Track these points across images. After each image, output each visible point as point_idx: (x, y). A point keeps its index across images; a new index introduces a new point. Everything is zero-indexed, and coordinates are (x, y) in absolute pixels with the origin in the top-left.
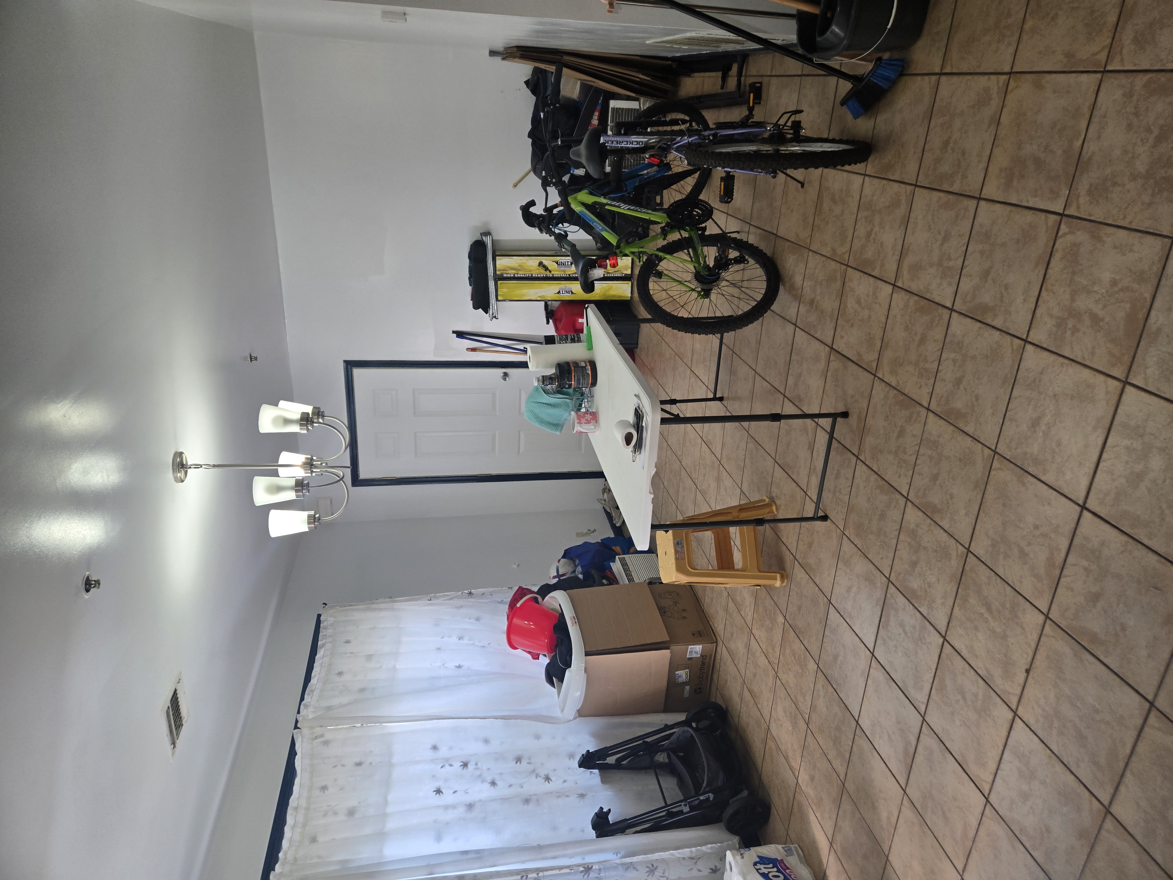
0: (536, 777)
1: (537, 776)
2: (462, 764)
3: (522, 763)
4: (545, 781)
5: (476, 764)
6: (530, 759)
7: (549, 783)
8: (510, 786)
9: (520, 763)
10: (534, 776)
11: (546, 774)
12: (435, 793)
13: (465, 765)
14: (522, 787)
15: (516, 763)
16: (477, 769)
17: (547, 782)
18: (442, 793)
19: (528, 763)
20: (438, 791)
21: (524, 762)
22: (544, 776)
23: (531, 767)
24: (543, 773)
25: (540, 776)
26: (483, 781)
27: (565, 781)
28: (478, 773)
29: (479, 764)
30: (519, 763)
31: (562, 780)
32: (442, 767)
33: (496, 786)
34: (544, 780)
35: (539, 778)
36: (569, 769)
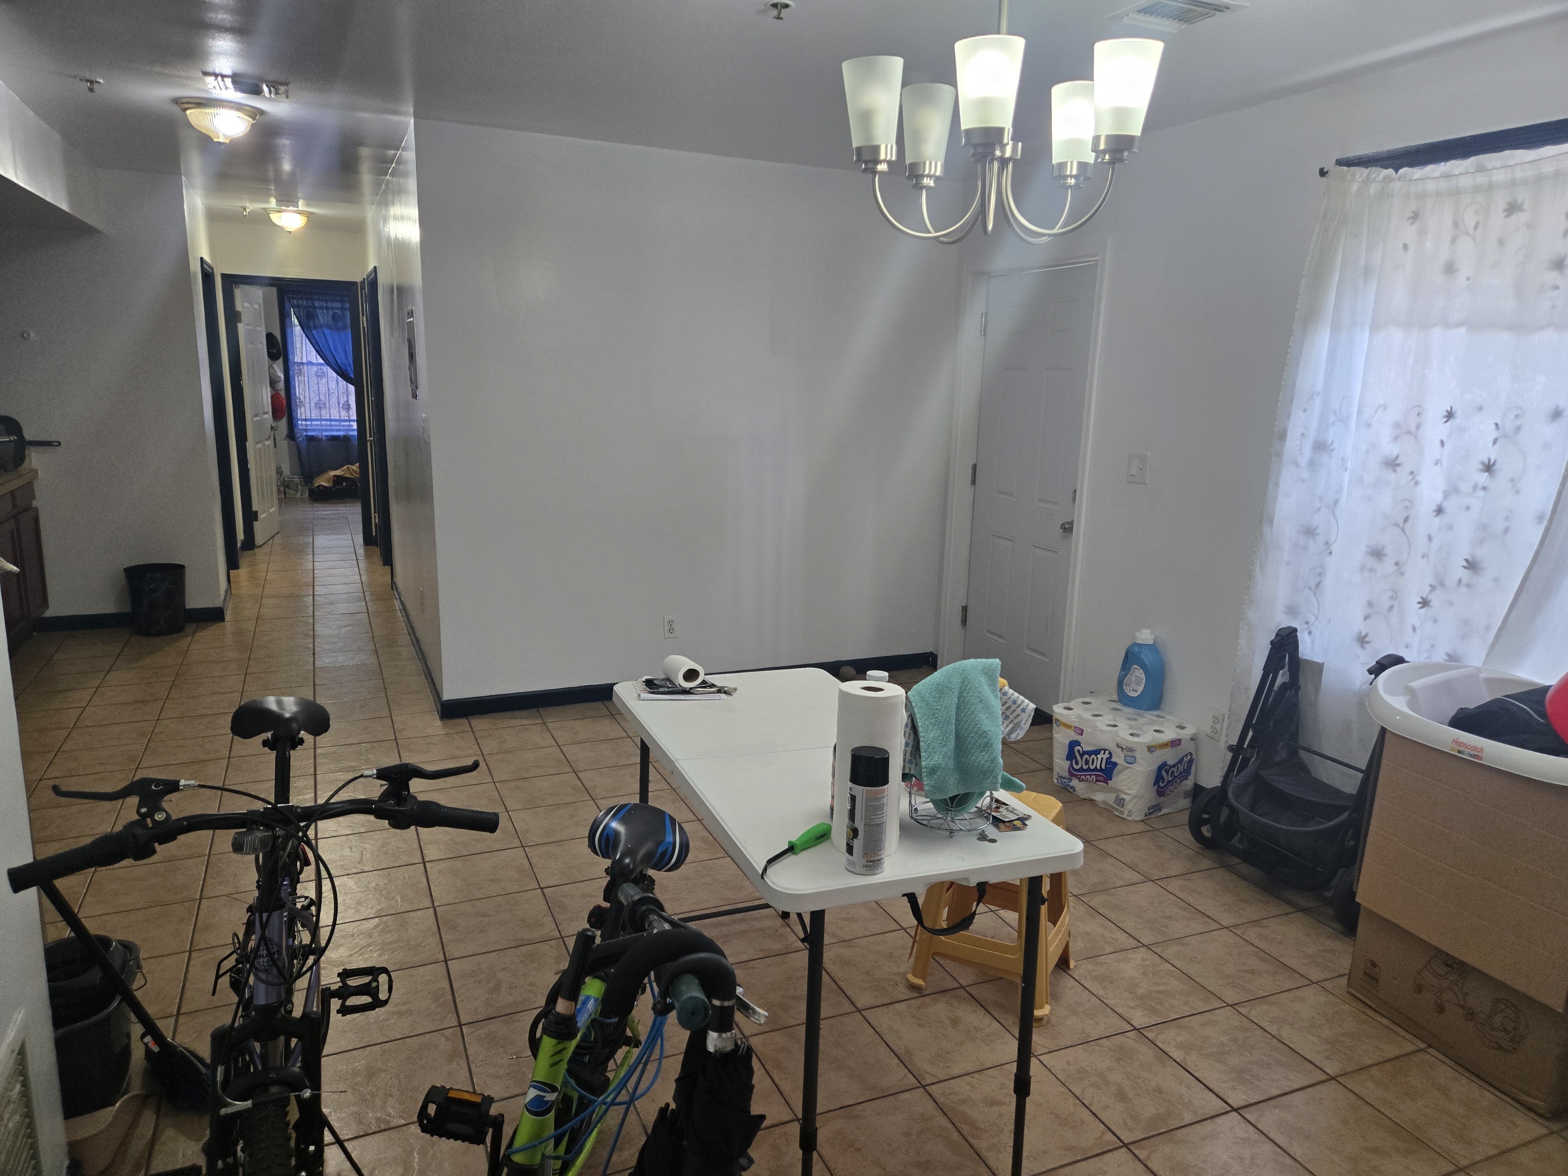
0: (1431, 586)
1: (1433, 588)
2: (1492, 462)
3: (1463, 569)
4: (1422, 598)
5: (1484, 488)
6: (1468, 585)
7: (1419, 603)
8: (1430, 538)
9: (1464, 567)
10: (1434, 583)
11: (1431, 604)
12: (1449, 409)
13: (1489, 468)
14: (1423, 557)
15: (1466, 560)
16: (1475, 487)
17: (1420, 600)
18: (1446, 422)
19: (1460, 581)
20: (1450, 415)
21: (1465, 575)
22: (1429, 598)
23: (1451, 582)
24: (1436, 599)
25: (1430, 592)
26: (1446, 495)
27: (1414, 629)
28: (1466, 488)
29: (1482, 493)
30: (1465, 564)
31: (1417, 625)
32: (1497, 425)
33: (1436, 513)
34: (1425, 596)
35: (1429, 589)
36: (1432, 646)
